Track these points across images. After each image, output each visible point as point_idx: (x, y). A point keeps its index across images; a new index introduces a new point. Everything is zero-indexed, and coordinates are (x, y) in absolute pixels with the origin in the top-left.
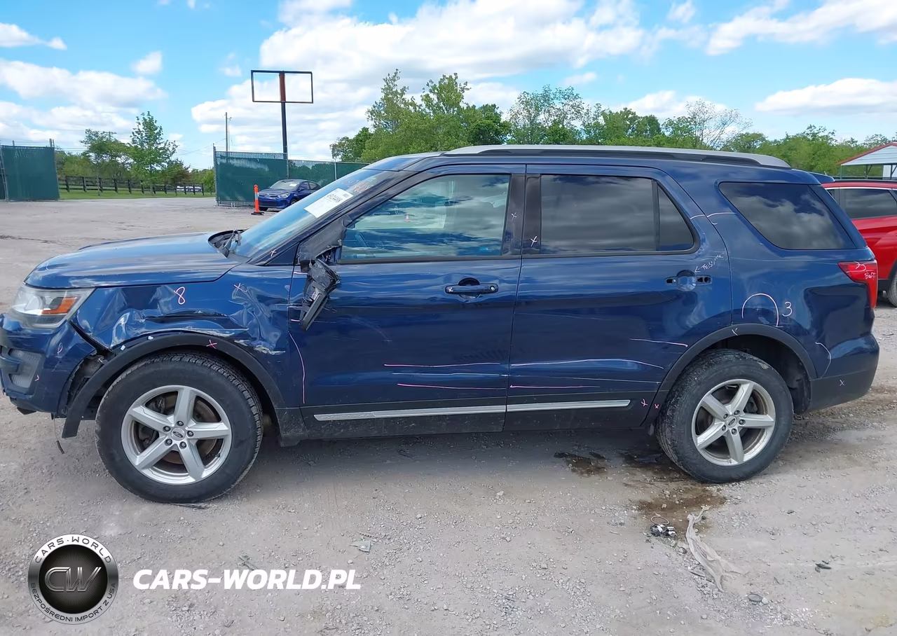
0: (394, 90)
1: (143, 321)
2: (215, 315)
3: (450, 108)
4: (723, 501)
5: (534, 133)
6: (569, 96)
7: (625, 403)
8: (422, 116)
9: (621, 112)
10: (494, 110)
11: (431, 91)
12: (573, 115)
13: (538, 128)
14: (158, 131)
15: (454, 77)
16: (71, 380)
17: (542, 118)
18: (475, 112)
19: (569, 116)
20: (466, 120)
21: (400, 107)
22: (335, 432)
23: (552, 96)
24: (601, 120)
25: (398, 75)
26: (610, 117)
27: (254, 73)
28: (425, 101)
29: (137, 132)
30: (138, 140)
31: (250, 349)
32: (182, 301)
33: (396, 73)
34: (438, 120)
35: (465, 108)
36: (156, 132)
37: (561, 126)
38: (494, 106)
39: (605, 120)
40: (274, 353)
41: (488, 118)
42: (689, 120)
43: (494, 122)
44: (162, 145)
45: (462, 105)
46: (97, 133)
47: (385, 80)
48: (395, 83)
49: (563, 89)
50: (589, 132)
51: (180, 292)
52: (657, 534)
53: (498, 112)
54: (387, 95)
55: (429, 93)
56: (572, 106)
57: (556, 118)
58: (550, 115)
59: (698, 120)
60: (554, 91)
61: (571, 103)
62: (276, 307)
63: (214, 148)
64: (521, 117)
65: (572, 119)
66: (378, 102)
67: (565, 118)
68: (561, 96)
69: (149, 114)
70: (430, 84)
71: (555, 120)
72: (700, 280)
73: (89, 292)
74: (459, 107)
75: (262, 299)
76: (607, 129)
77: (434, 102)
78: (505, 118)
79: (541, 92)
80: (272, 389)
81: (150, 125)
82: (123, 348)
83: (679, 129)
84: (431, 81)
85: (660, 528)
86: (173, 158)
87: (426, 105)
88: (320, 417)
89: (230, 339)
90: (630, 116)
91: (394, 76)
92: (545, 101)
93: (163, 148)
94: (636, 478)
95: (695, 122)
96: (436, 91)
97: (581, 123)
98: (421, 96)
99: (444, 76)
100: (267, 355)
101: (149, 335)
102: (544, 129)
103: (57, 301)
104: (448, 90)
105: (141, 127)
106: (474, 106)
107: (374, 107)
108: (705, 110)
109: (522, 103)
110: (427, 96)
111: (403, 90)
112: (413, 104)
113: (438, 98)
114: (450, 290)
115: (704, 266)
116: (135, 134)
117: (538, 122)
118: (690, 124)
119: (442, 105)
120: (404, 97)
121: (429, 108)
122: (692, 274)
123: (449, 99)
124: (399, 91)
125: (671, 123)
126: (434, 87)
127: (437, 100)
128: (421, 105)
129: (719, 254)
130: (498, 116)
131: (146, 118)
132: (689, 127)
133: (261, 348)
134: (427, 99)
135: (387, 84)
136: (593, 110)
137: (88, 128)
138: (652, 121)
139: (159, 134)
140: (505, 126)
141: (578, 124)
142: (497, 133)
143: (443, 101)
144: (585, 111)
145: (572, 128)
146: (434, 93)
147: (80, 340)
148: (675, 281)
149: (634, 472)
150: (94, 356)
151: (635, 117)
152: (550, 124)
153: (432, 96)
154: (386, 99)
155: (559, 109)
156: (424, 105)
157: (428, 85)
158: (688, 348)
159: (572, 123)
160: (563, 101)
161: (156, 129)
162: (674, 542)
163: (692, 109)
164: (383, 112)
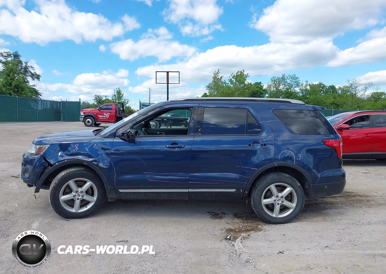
0: (217, 78)
1: (64, 155)
2: (87, 154)
3: (241, 84)
4: (260, 230)
5: (277, 93)
6: (294, 78)
7: (234, 190)
8: (229, 88)
9: (318, 84)
10: (260, 84)
11: (233, 78)
12: (295, 86)
13: (280, 91)
14: (122, 95)
15: (242, 71)
16: (40, 174)
17: (281, 87)
18: (251, 85)
19: (294, 86)
20: (248, 88)
21: (220, 84)
22: (127, 196)
23: (286, 78)
24: (308, 87)
25: (219, 72)
26: (312, 86)
27: (157, 72)
28: (230, 81)
29: (114, 95)
30: (114, 99)
31: (97, 165)
32: (77, 149)
33: (218, 71)
34: (235, 89)
35: (247, 84)
36: (121, 95)
37: (290, 90)
38: (261, 82)
39: (310, 87)
40: (105, 167)
41: (257, 88)
42: (349, 87)
43: (260, 89)
44: (123, 100)
45: (246, 83)
46: (99, 96)
47: (214, 74)
48: (218, 75)
49: (291, 75)
50: (302, 93)
51: (76, 146)
52: (226, 239)
53: (262, 85)
54: (214, 79)
55: (232, 78)
56: (295, 82)
57: (287, 87)
58: (285, 86)
59: (353, 87)
60: (287, 76)
61: (295, 81)
62: (107, 151)
63: (140, 101)
64: (272, 87)
65: (295, 87)
66: (211, 83)
67: (292, 87)
68: (290, 78)
69: (119, 89)
70: (232, 75)
71: (287, 88)
72: (262, 145)
73: (49, 146)
74: (245, 84)
75: (103, 149)
76: (311, 91)
77: (234, 82)
78: (265, 87)
79: (281, 76)
80: (104, 179)
81: (119, 93)
82: (57, 164)
83: (344, 91)
84: (233, 74)
85: (228, 237)
86: (127, 105)
87: (231, 83)
88: (121, 191)
89: (91, 162)
90: (322, 86)
91: (218, 72)
92: (283, 80)
93: (124, 102)
94: (233, 221)
95: (352, 88)
96: (235, 77)
97: (299, 89)
98: (229, 80)
99: (238, 71)
100: (103, 168)
101: (65, 160)
102: (282, 92)
103: (40, 148)
104: (240, 77)
105: (116, 94)
106: (251, 83)
107: (209, 85)
108: (357, 82)
109: (273, 81)
110: (231, 79)
111: (221, 77)
112: (225, 83)
113: (236, 80)
114: (167, 147)
115: (264, 140)
116: (113, 96)
117: (279, 89)
118: (349, 89)
119: (237, 83)
120: (222, 80)
121: (232, 85)
122: (259, 143)
123: (240, 80)
124: (220, 78)
125: (340, 88)
126: (234, 76)
127: (235, 81)
128: (228, 83)
129: (270, 136)
130: (262, 87)
131: (118, 90)
132: (349, 90)
133: (101, 165)
134: (231, 81)
135: (215, 75)
136: (305, 83)
137: (95, 94)
138: (333, 87)
139: (122, 96)
140: (265, 91)
141: (297, 90)
142: (261, 94)
143: (238, 81)
144: (301, 84)
145: (295, 91)
146: (234, 78)
147: (44, 161)
148: (252, 145)
149: (234, 219)
150: (47, 166)
151: (324, 86)
152: (285, 90)
153: (233, 79)
154: (214, 81)
155: (289, 83)
156: (230, 83)
157: (231, 75)
158: (257, 170)
159: (295, 89)
160: (291, 80)
161: (121, 94)
162: (231, 242)
163: (350, 82)
164: (212, 87)
